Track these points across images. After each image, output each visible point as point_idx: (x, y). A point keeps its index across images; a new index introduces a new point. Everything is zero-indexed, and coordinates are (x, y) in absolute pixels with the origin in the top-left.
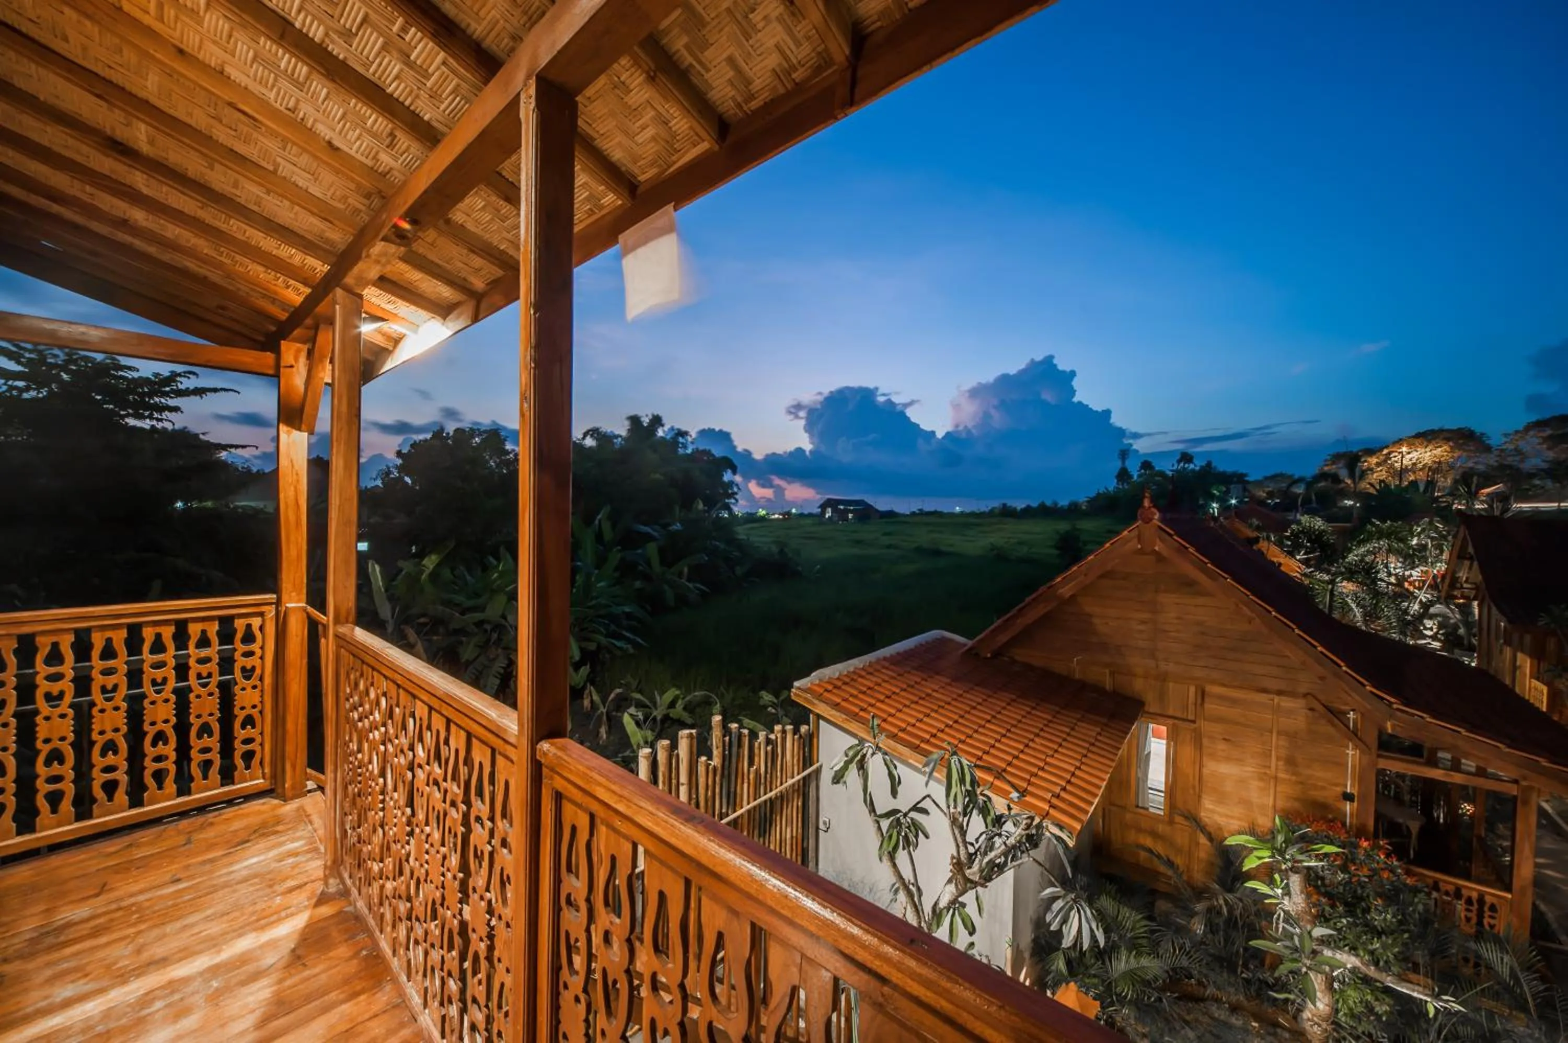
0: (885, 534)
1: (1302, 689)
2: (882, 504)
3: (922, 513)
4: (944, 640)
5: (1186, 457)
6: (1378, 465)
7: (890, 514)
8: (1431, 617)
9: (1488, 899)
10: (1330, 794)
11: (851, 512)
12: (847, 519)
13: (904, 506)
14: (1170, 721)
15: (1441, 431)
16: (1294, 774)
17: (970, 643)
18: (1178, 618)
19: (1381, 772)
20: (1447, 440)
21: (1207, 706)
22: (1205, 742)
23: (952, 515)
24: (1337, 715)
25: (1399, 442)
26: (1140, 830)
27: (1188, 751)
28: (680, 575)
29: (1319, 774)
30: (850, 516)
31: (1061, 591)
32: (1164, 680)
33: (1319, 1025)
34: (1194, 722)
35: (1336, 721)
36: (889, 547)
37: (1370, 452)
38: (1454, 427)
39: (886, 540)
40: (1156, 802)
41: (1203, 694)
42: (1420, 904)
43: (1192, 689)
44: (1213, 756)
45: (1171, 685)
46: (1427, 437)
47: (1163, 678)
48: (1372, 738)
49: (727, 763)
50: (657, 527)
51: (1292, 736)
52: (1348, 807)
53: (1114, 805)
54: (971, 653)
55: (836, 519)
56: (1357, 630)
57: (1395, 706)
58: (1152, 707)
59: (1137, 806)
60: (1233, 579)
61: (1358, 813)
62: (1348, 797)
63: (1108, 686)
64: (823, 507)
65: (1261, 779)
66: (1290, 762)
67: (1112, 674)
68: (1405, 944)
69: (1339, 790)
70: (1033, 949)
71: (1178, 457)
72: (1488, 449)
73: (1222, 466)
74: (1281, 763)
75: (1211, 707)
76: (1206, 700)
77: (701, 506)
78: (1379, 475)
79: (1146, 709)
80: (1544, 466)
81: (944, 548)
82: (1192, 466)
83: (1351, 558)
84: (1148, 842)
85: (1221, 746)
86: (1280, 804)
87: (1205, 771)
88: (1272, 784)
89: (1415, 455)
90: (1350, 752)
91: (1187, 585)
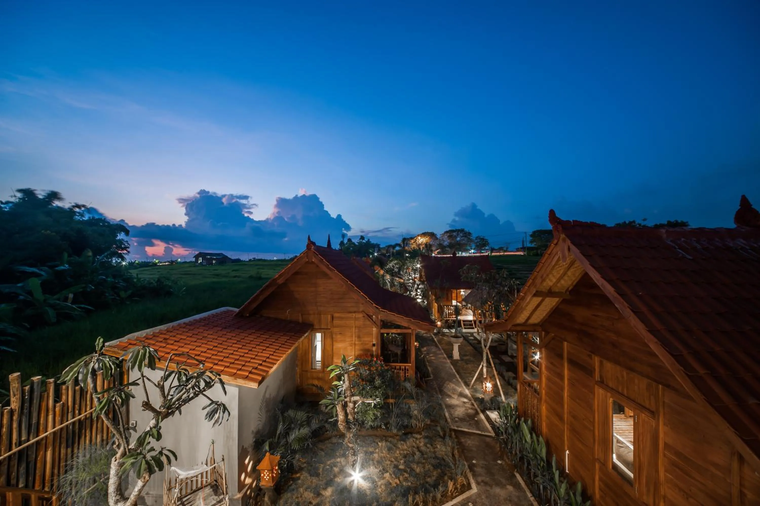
0: (233, 271)
1: (361, 310)
2: (232, 255)
3: (255, 260)
4: (228, 311)
5: (362, 238)
6: (414, 242)
7: (238, 260)
8: (419, 289)
9: (407, 367)
10: (369, 346)
11: (214, 259)
12: (212, 264)
13: (245, 257)
14: (323, 330)
15: (428, 233)
16: (360, 341)
17: (237, 310)
18: (324, 289)
19: (382, 334)
20: (429, 235)
21: (334, 322)
22: (334, 336)
23: (273, 261)
24: (370, 317)
25: (418, 236)
26: (313, 378)
27: (329, 341)
28: (66, 299)
29: (366, 339)
30: (214, 262)
31: (278, 281)
32: (320, 314)
33: (342, 425)
34: (330, 329)
35: (369, 318)
36: (235, 277)
37: (412, 238)
38: (430, 232)
39: (234, 274)
40: (319, 366)
41: (333, 318)
42: (389, 374)
43: (329, 316)
44: (336, 341)
45: (322, 316)
46: (424, 234)
47: (319, 314)
48: (379, 323)
49: (27, 405)
50: (46, 268)
51: (359, 327)
52: (374, 349)
53: (304, 371)
54: (239, 315)
55: (204, 264)
56: (387, 290)
57: (381, 310)
58: (316, 327)
59: (312, 369)
60: (337, 271)
61: (377, 350)
62: (374, 345)
63: (300, 320)
64: (197, 257)
65: (351, 346)
66: (359, 337)
67: (302, 315)
68: (384, 390)
69: (372, 343)
70: (255, 446)
71: (360, 237)
72: (437, 239)
73: (373, 241)
74: (356, 338)
75: (336, 322)
76: (334, 319)
77: (90, 254)
78: (414, 246)
79: (314, 327)
80: (448, 244)
81: (263, 276)
82: (364, 241)
83: (388, 267)
84: (316, 382)
85: (339, 336)
86: (357, 353)
87: (334, 347)
88: (354, 346)
89: (422, 240)
90: (374, 329)
91: (325, 275)
